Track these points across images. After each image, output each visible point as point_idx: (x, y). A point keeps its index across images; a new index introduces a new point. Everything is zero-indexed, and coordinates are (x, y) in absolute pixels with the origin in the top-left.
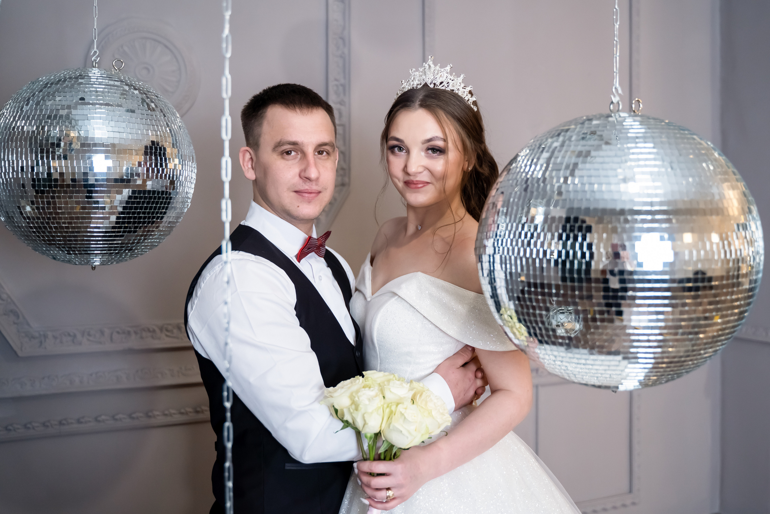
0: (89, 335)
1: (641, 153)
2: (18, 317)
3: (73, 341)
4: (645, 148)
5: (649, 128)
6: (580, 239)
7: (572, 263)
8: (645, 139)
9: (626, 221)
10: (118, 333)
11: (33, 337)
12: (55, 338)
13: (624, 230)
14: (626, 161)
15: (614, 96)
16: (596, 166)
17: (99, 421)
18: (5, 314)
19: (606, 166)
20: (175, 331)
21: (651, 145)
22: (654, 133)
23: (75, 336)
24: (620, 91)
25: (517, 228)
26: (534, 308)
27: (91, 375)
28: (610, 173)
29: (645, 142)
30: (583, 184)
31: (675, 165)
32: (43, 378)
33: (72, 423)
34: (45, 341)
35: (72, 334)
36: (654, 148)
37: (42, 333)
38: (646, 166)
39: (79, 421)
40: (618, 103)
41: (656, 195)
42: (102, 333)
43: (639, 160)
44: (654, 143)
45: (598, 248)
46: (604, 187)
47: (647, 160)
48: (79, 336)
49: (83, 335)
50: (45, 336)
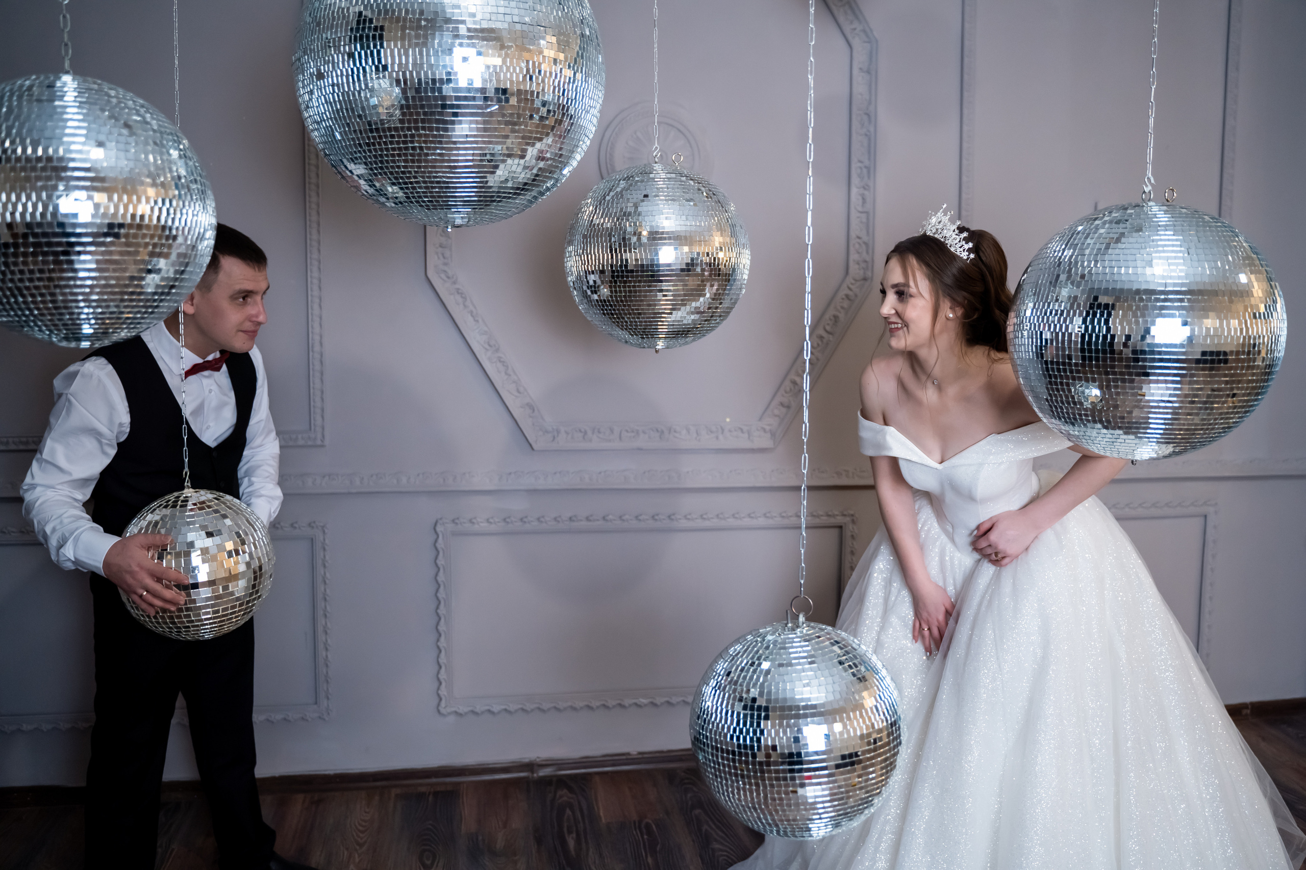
0: (599, 432)
1: (1161, 240)
2: (534, 411)
3: (584, 438)
4: (1165, 235)
5: (1173, 217)
6: (1098, 315)
7: (1090, 336)
8: (1166, 228)
9: (1141, 300)
10: (627, 431)
11: (547, 432)
12: (567, 433)
13: (1138, 308)
14: (1146, 248)
15: (1147, 186)
16: (1117, 251)
17: (607, 520)
18: (521, 407)
19: (1126, 251)
20: (684, 432)
21: (1172, 233)
22: (1176, 221)
23: (586, 433)
24: (1153, 181)
25: (1043, 306)
26: (1056, 377)
27: (600, 473)
28: (1130, 257)
29: (1166, 230)
30: (1104, 267)
31: (1192, 251)
32: (555, 473)
33: (581, 520)
34: (558, 436)
35: (583, 430)
36: (1174, 235)
37: (555, 427)
38: (1164, 251)
39: (588, 519)
40: (1150, 192)
41: (1171, 278)
42: (612, 431)
43: (1158, 246)
44: (1175, 231)
45: (1114, 323)
46: (1123, 271)
47: (1165, 246)
48: (589, 433)
49: (593, 433)
50: (558, 432)
